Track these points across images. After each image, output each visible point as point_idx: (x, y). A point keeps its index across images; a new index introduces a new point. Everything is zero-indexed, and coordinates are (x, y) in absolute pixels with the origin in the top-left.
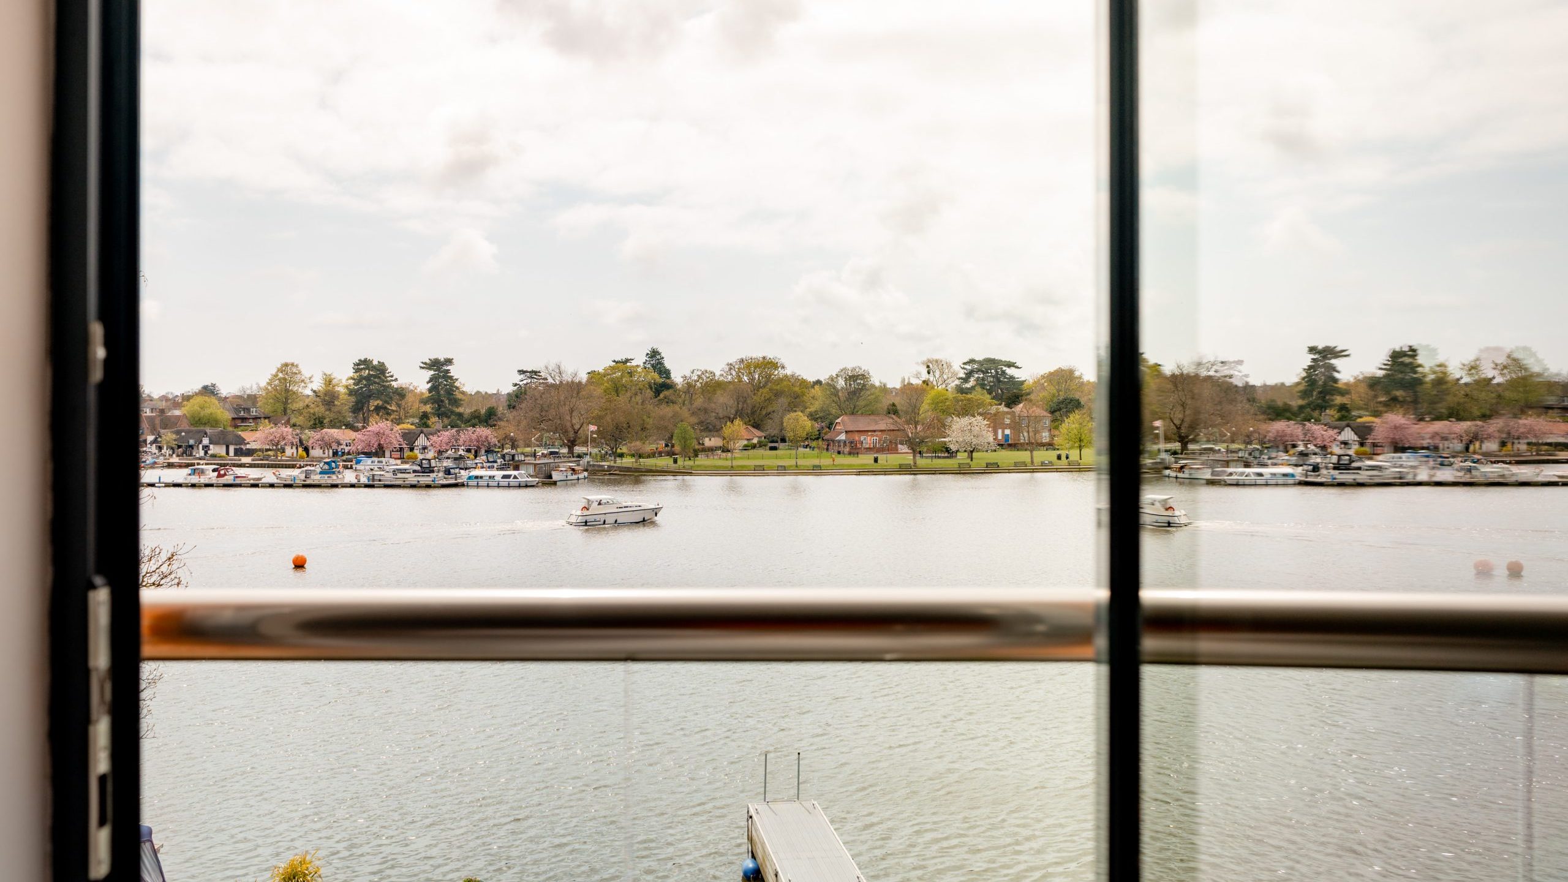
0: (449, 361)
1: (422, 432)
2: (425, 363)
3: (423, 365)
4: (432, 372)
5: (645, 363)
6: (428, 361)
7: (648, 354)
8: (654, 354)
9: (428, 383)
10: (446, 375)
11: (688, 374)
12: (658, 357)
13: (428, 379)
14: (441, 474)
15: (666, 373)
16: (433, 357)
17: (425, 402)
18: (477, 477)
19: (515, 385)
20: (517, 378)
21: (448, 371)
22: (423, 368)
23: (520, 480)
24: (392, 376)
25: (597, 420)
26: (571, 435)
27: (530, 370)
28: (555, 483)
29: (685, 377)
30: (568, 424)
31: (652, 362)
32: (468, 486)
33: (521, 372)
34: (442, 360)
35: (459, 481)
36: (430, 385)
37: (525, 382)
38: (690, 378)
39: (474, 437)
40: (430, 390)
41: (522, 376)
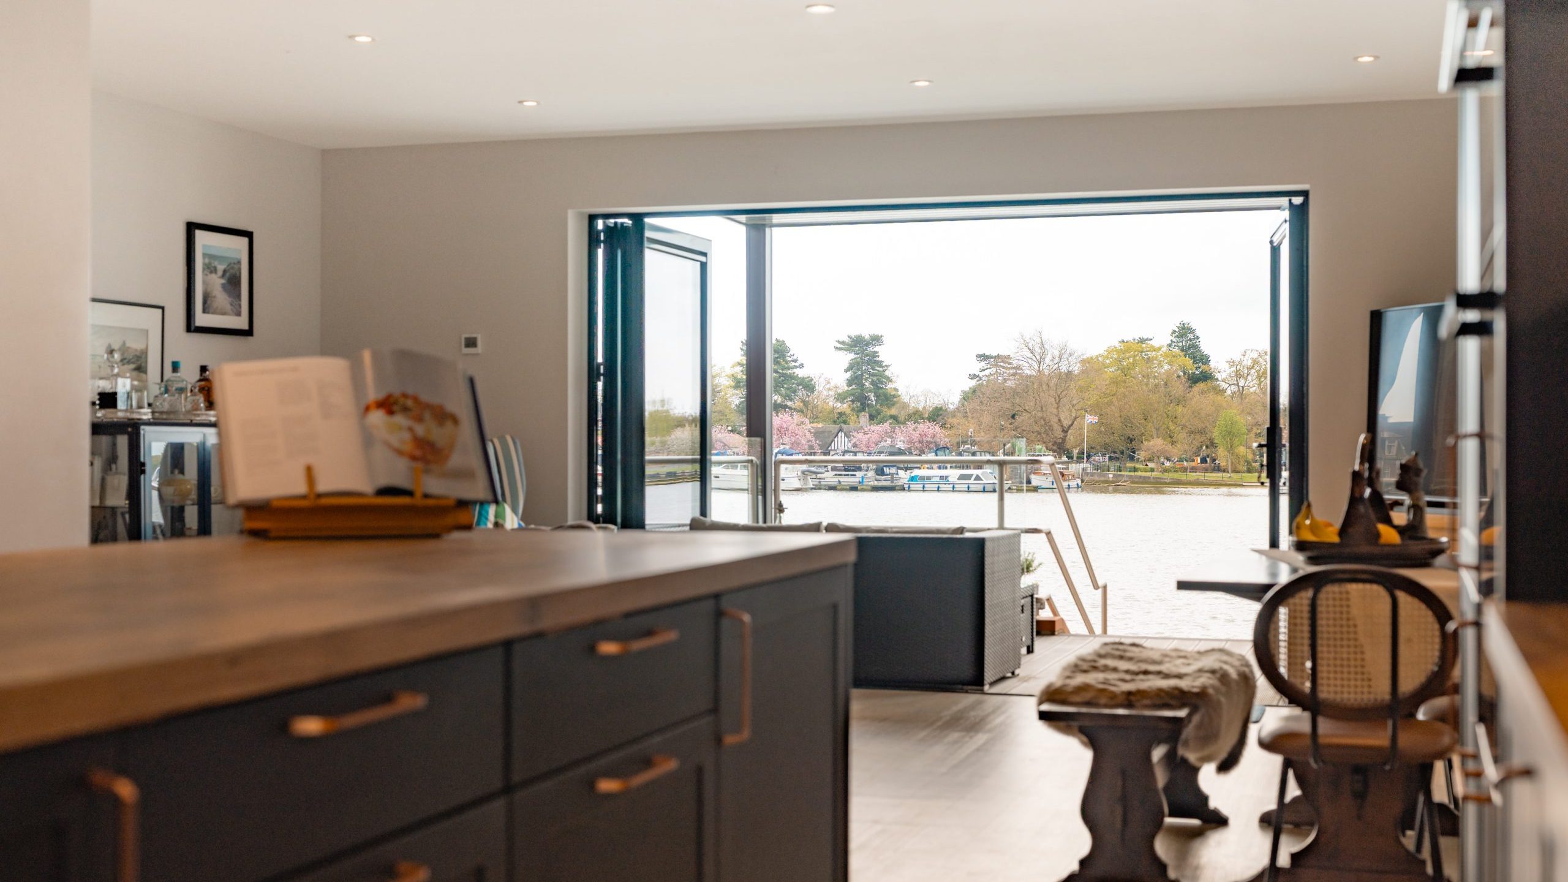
0: (877, 339)
1: (841, 430)
2: (843, 343)
3: (839, 346)
4: (852, 356)
5: (1170, 345)
6: (847, 340)
7: (1174, 332)
8: (1184, 332)
9: (846, 371)
10: (873, 361)
11: (1237, 358)
12: (1191, 336)
13: (846, 366)
14: (871, 474)
15: (1204, 360)
16: (853, 334)
17: (840, 398)
18: (922, 478)
19: (973, 377)
20: (976, 367)
21: (875, 354)
22: (840, 349)
23: (985, 481)
24: (796, 361)
25: (1095, 409)
26: (1059, 434)
27: (994, 354)
28: (1036, 489)
29: (1232, 363)
30: (1054, 421)
31: (1180, 344)
32: (909, 490)
33: (982, 357)
34: (867, 337)
35: (896, 483)
36: (849, 375)
37: (987, 372)
38: (1240, 362)
39: (916, 436)
40: (850, 383)
41: (983, 364)
